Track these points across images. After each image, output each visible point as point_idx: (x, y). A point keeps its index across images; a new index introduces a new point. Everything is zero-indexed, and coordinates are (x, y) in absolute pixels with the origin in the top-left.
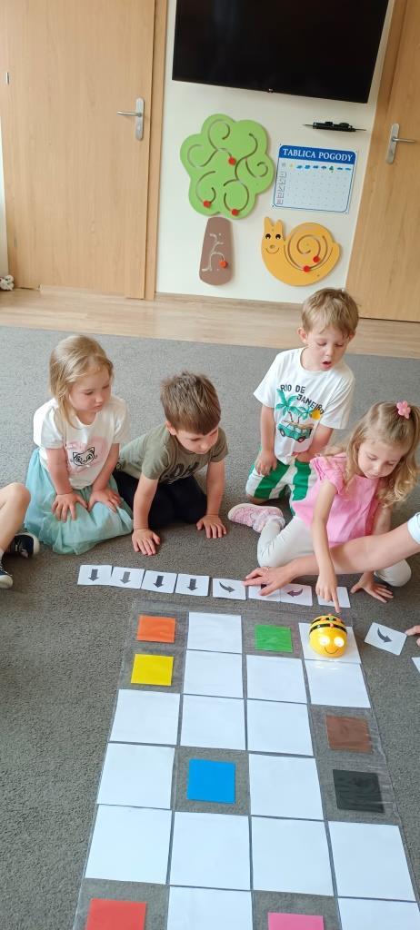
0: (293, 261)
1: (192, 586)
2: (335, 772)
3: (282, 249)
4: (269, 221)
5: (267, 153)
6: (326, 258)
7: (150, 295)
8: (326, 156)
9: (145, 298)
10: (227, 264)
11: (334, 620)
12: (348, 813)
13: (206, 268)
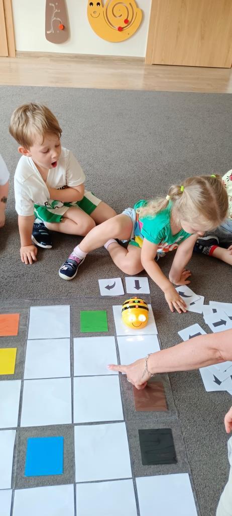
0: (111, 24)
3: (102, 14)
6: (133, 21)
7: (13, 53)
9: (9, 56)
10: (64, 26)
11: (139, 302)
13: (49, 30)
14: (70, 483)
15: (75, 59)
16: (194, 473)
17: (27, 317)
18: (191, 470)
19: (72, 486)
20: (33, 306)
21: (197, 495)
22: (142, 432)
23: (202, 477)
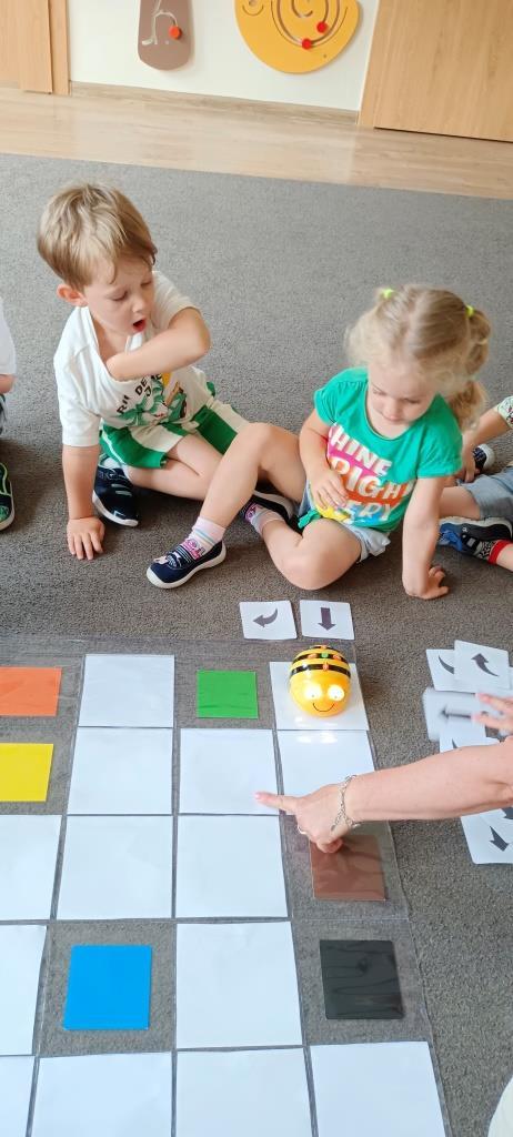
2: (324, 944)
3: (267, 9)
6: (336, 28)
7: (62, 85)
9: (53, 92)
10: (180, 31)
11: (330, 657)
12: (343, 1023)
13: (145, 39)
14: (164, 1049)
15: (202, 107)
16: (440, 1041)
17: (77, 675)
18: (435, 1036)
19: (167, 1056)
20: (91, 652)
21: (445, 1091)
22: (327, 947)
23: (457, 1051)
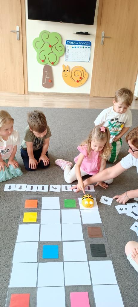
0: (73, 79)
1: (43, 188)
2: (91, 245)
3: (69, 75)
4: (64, 66)
5: (62, 43)
6: (84, 78)
7: (26, 92)
8: (81, 43)
9: (25, 94)
10: (51, 81)
11: (89, 196)
12: (95, 258)
13: (44, 82)
15: (56, 95)
19: (62, 263)
